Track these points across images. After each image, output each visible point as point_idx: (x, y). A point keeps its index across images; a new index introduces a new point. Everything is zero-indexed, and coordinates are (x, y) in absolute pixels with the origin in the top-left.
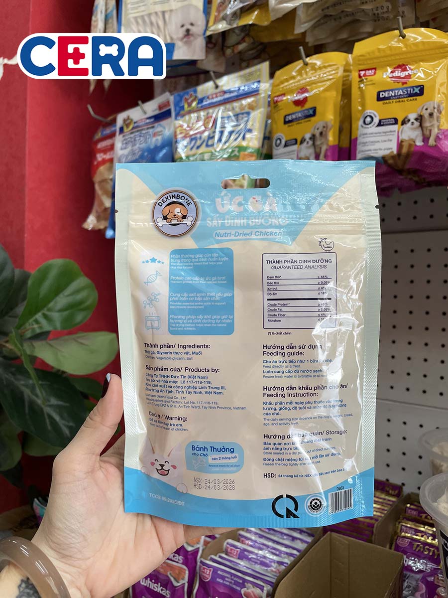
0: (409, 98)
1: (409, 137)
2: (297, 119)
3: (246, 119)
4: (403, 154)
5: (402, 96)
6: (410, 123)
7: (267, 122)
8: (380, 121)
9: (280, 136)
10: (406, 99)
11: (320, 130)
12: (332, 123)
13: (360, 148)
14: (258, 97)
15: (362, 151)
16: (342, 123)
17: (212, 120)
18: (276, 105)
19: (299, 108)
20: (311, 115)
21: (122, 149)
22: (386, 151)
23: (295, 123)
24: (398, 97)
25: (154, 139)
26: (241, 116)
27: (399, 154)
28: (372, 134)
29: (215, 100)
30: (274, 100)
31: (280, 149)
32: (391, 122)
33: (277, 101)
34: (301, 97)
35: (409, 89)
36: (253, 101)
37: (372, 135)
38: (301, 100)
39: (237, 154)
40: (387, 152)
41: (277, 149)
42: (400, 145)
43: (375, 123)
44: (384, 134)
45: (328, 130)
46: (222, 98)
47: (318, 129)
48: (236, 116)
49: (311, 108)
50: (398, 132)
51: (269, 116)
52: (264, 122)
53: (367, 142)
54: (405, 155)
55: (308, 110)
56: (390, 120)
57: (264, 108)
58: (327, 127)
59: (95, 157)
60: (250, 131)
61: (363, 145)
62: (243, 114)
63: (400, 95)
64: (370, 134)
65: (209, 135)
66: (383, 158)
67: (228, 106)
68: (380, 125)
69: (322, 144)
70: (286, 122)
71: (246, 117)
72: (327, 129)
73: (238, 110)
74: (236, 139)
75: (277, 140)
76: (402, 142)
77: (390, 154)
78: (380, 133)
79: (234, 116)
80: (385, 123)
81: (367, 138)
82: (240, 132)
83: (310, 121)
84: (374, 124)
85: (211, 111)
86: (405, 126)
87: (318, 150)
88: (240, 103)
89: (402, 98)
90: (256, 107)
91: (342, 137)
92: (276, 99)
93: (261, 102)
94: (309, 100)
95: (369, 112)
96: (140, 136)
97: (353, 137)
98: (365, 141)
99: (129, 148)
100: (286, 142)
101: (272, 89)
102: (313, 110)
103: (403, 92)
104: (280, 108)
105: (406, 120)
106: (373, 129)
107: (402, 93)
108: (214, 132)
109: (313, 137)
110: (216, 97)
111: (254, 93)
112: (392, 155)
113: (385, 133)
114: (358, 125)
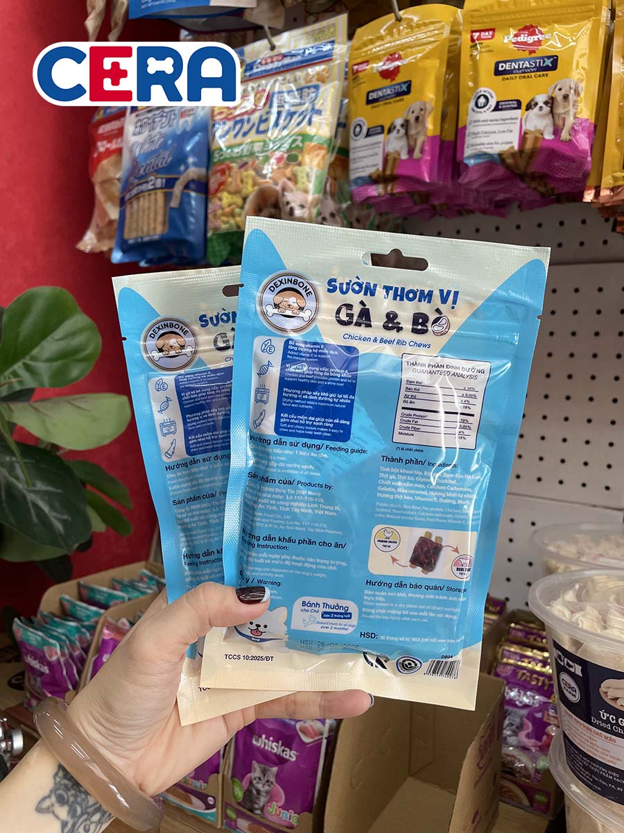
0: (538, 73)
1: (535, 127)
2: (384, 98)
3: (314, 95)
4: (526, 151)
5: (529, 70)
6: (538, 107)
7: (342, 101)
8: (498, 103)
9: (360, 121)
10: (533, 74)
11: (415, 114)
12: (433, 104)
13: (469, 140)
14: (332, 64)
15: (473, 145)
16: (446, 104)
17: (266, 94)
18: (356, 76)
19: (387, 82)
20: (404, 91)
21: (134, 134)
22: (504, 145)
23: (382, 103)
24: (524, 71)
25: (182, 121)
26: (306, 90)
27: (521, 150)
28: (487, 121)
29: (270, 66)
30: (353, 70)
31: (359, 139)
32: (512, 106)
33: (357, 71)
34: (391, 66)
35: (538, 61)
36: (323, 70)
37: (485, 123)
38: (391, 69)
39: (301, 145)
40: (505, 148)
41: (356, 140)
42: (523, 138)
43: (491, 106)
44: (502, 122)
45: (427, 113)
46: (280, 64)
47: (413, 112)
48: (300, 90)
49: (405, 83)
50: (521, 120)
51: (345, 94)
52: (339, 101)
53: (479, 133)
54: (529, 151)
55: (400, 84)
56: (511, 102)
57: (339, 80)
58: (426, 110)
59: (94, 146)
60: (319, 112)
61: (474, 136)
62: (309, 88)
63: (526, 68)
64: (483, 121)
65: (261, 117)
66: (500, 155)
67: (288, 76)
68: (497, 109)
69: (418, 133)
70: (369, 102)
71: (313, 92)
72: (425, 113)
73: (302, 83)
74: (299, 124)
75: (355, 127)
76: (526, 133)
77: (509, 150)
78: (497, 120)
79: (297, 90)
80: (504, 107)
81: (479, 127)
82: (304, 114)
83: (402, 100)
84: (490, 108)
85: (263, 82)
86: (530, 111)
87: (412, 143)
88: (305, 72)
89: (528, 72)
90: (327, 78)
91: (446, 126)
92: (355, 67)
93: (336, 70)
94: (401, 70)
95: (483, 90)
96: (162, 116)
97: (460, 125)
98: (477, 131)
99: (146, 134)
100: (368, 129)
101: (351, 54)
102: (406, 85)
103: (530, 64)
104: (361, 81)
105: (533, 103)
106: (487, 114)
107: (528, 66)
108: (268, 113)
109: (405, 124)
110: (272, 62)
111: (325, 58)
112: (512, 151)
113: (504, 120)
114: (468, 107)
